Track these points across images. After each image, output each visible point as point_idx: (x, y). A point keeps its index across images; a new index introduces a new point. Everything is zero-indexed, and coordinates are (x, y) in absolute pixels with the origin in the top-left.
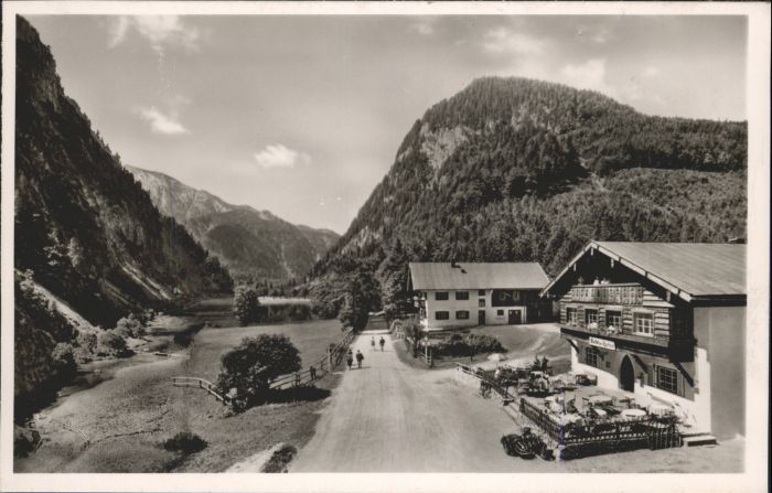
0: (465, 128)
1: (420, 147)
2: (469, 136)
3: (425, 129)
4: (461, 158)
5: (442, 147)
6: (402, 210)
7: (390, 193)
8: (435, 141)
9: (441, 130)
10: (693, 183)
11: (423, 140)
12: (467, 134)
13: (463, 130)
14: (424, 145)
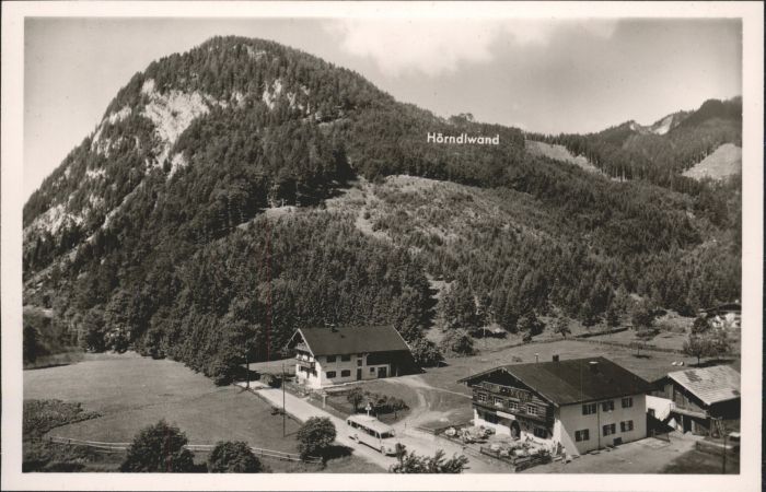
0: (206, 95)
1: (142, 109)
2: (211, 107)
3: (149, 87)
4: (202, 135)
5: (174, 114)
6: (119, 190)
7: (99, 166)
8: (165, 105)
9: (172, 91)
10: (460, 200)
11: (147, 101)
12: (208, 103)
13: (204, 99)
14: (147, 107)
